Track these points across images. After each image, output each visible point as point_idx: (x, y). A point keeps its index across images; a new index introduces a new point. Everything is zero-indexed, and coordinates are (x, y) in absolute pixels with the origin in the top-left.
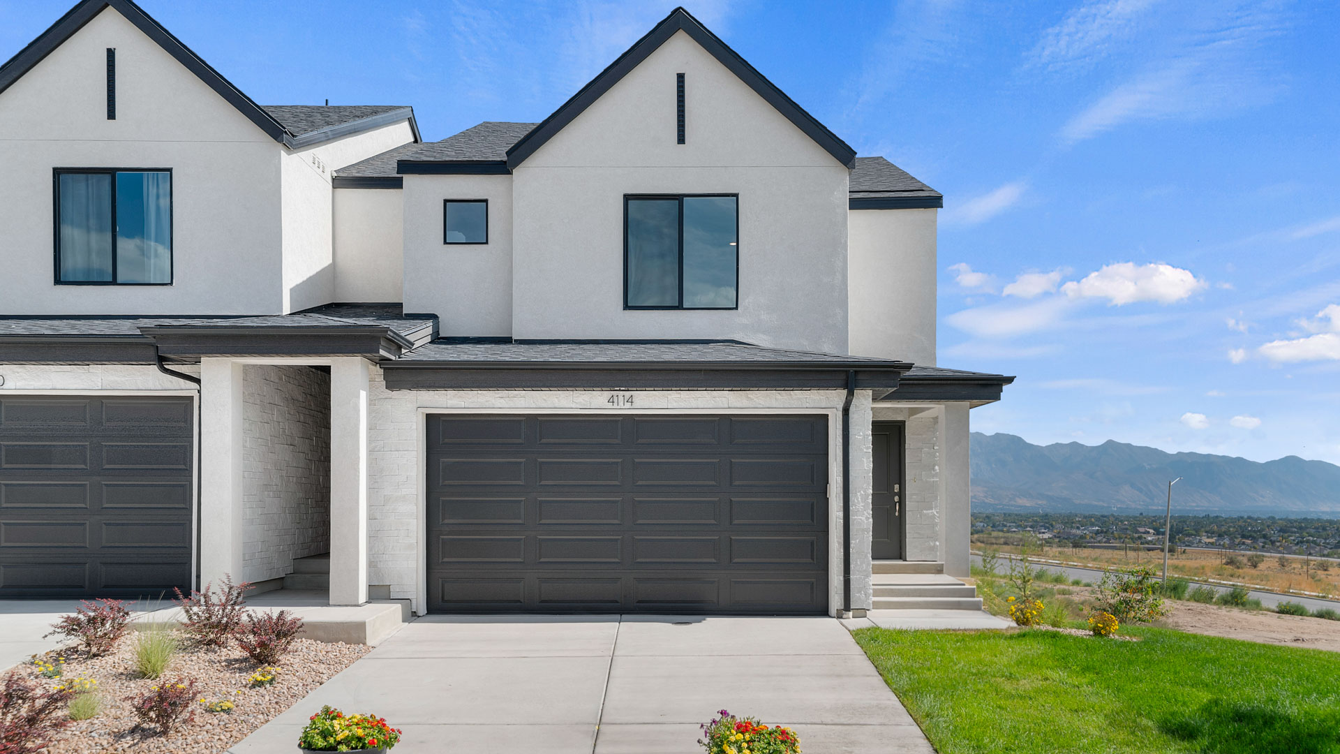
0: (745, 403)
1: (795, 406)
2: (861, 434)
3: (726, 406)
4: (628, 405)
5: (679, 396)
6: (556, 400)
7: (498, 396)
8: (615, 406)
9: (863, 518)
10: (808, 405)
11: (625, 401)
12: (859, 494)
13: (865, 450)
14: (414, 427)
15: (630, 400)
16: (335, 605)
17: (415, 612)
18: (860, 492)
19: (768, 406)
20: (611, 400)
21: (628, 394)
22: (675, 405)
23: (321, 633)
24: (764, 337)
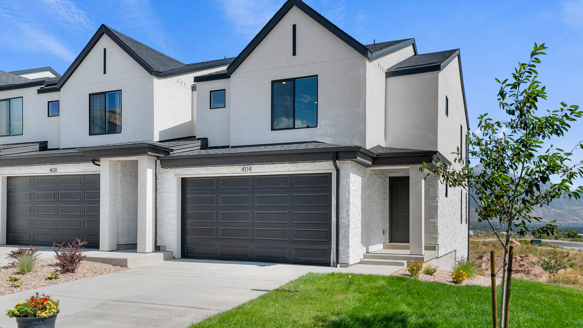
0: (296, 169)
1: (316, 169)
2: (345, 181)
3: (288, 170)
4: (249, 171)
5: (269, 166)
6: (223, 170)
7: (202, 169)
8: (244, 172)
9: (346, 221)
10: (322, 169)
11: (248, 169)
12: (344, 209)
13: (347, 189)
14: (174, 183)
15: (250, 169)
16: (139, 253)
17: (174, 257)
18: (345, 208)
19: (305, 169)
20: (243, 169)
21: (249, 166)
22: (267, 171)
23: (114, 262)
24: (329, 139)
